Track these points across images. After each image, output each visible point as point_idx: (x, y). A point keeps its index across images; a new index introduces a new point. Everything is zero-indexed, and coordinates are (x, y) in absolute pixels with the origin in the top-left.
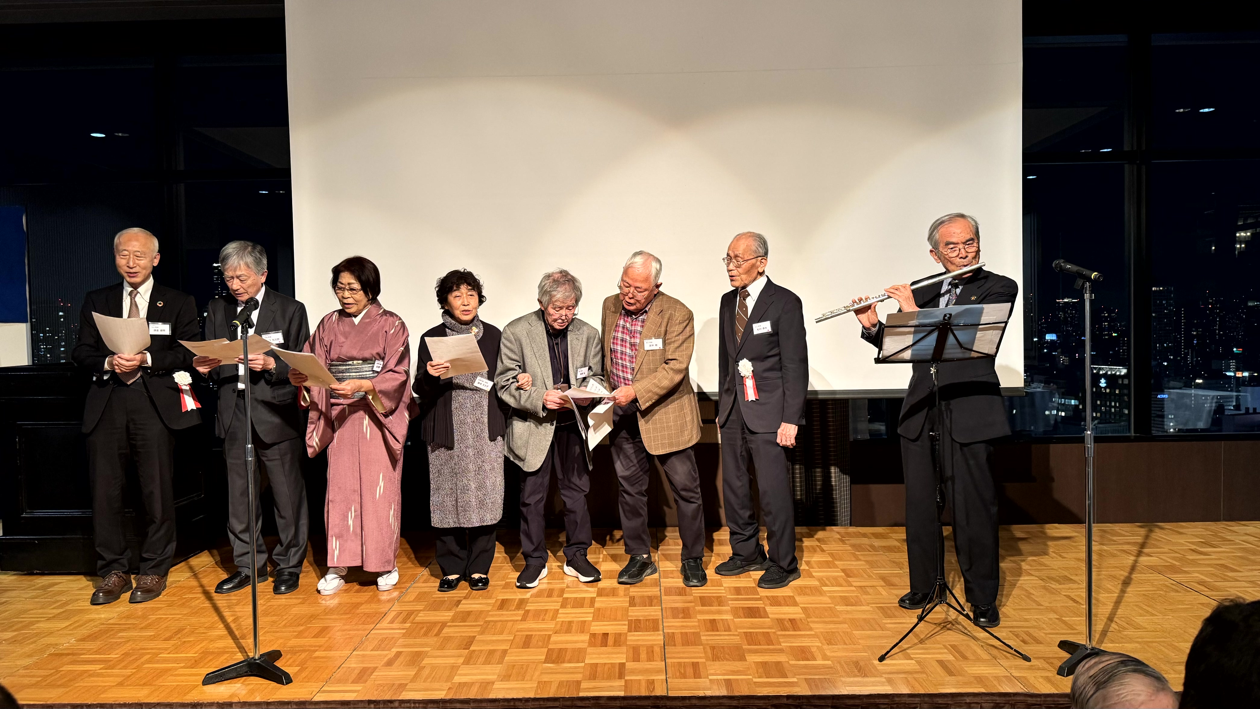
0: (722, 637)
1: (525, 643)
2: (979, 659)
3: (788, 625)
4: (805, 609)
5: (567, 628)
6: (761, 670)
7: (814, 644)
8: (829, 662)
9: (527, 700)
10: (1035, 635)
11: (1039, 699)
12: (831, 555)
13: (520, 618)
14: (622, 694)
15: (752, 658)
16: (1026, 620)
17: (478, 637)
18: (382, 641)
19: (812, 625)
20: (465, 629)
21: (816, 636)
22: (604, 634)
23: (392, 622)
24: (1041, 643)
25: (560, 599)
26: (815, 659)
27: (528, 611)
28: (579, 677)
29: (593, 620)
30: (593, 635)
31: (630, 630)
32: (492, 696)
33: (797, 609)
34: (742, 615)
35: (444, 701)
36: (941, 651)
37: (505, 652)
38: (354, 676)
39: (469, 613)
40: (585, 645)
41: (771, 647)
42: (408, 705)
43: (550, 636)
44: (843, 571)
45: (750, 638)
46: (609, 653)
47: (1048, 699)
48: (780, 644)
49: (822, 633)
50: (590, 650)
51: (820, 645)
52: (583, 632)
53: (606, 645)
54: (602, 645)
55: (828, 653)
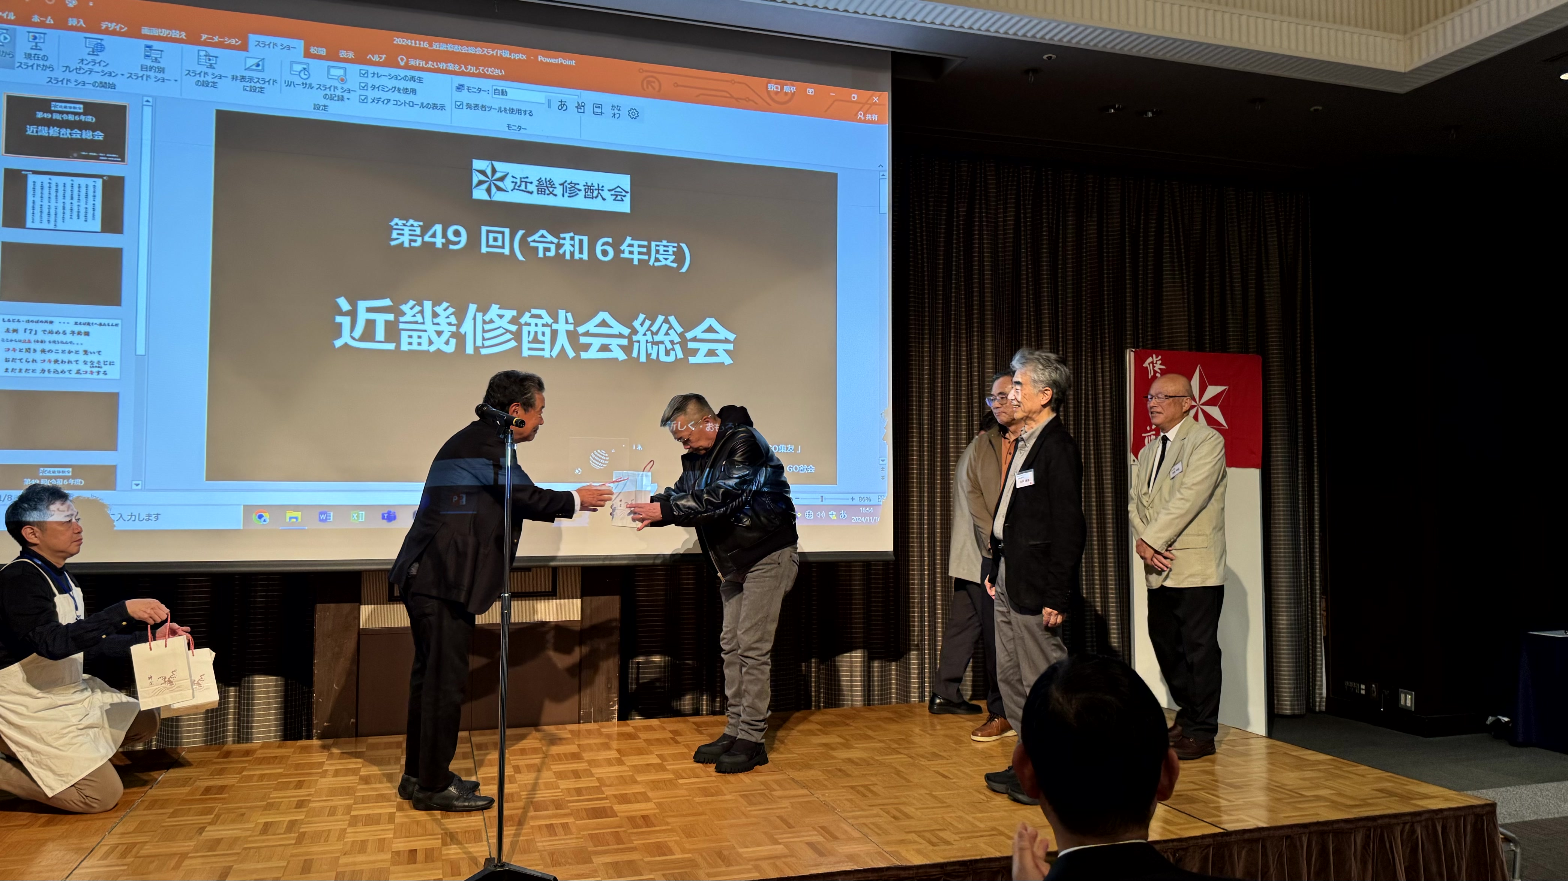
0: (563, 842)
1: (303, 869)
2: (850, 839)
3: (640, 822)
4: (659, 805)
5: (362, 848)
6: (611, 871)
7: (671, 839)
8: (690, 855)
10: (906, 810)
11: (911, 872)
13: (293, 842)
15: (598, 860)
16: (896, 797)
17: (235, 868)
19: (669, 820)
20: (214, 859)
21: (674, 830)
22: (411, 851)
23: (103, 858)
24: (912, 818)
25: (348, 817)
26: (673, 854)
27: (304, 833)
29: (394, 838)
30: (398, 853)
31: (444, 844)
33: (650, 805)
34: (585, 817)
36: (811, 833)
39: (218, 841)
40: (387, 864)
41: (621, 846)
43: (337, 859)
45: (595, 839)
46: (418, 870)
47: (920, 871)
48: (632, 841)
49: (680, 826)
50: (393, 869)
51: (678, 838)
52: (383, 851)
53: (415, 863)
54: (409, 864)
55: (688, 846)
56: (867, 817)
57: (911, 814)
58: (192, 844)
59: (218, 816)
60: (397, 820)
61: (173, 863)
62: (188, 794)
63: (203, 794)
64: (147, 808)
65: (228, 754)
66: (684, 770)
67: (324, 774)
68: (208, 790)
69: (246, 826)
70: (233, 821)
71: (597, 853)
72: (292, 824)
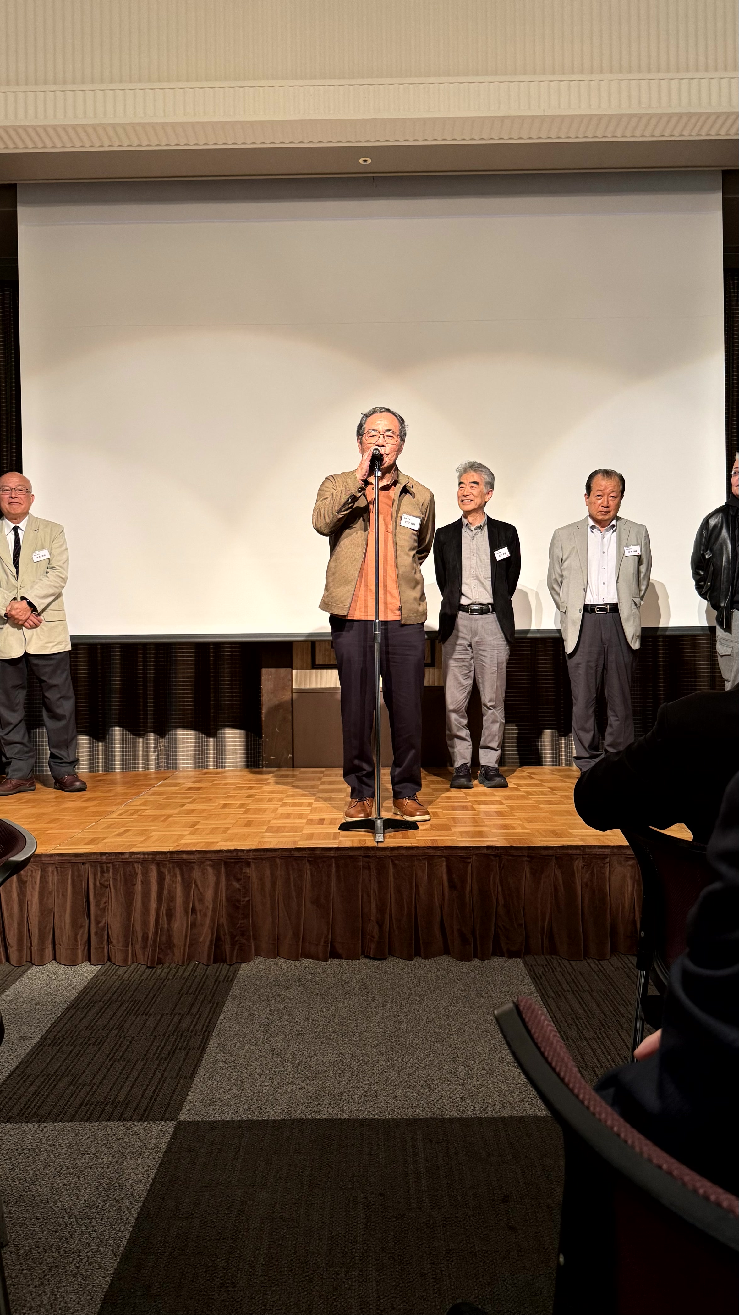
1: (246, 824)
5: (288, 816)
6: (464, 835)
7: (515, 823)
8: (528, 831)
9: (249, 851)
12: (541, 780)
13: (242, 812)
14: (336, 846)
15: (457, 829)
17: (202, 822)
18: (112, 824)
19: (517, 814)
20: (189, 818)
23: (121, 815)
25: (280, 803)
26: (517, 830)
27: (249, 809)
28: (297, 839)
29: (311, 814)
30: (311, 820)
32: (215, 849)
33: (505, 806)
35: (172, 853)
37: (228, 829)
38: (86, 841)
39: (193, 811)
40: (303, 824)
42: (138, 856)
43: (270, 821)
44: (549, 788)
46: (325, 828)
49: (524, 818)
50: (306, 827)
53: (323, 824)
54: (318, 824)
55: (528, 827)
58: (176, 811)
59: (195, 800)
60: (313, 806)
61: (163, 818)
62: (176, 790)
63: (186, 790)
64: (150, 795)
65: (206, 773)
66: (535, 792)
67: (268, 784)
68: (190, 789)
69: (213, 805)
70: (204, 802)
71: (455, 826)
72: (242, 805)
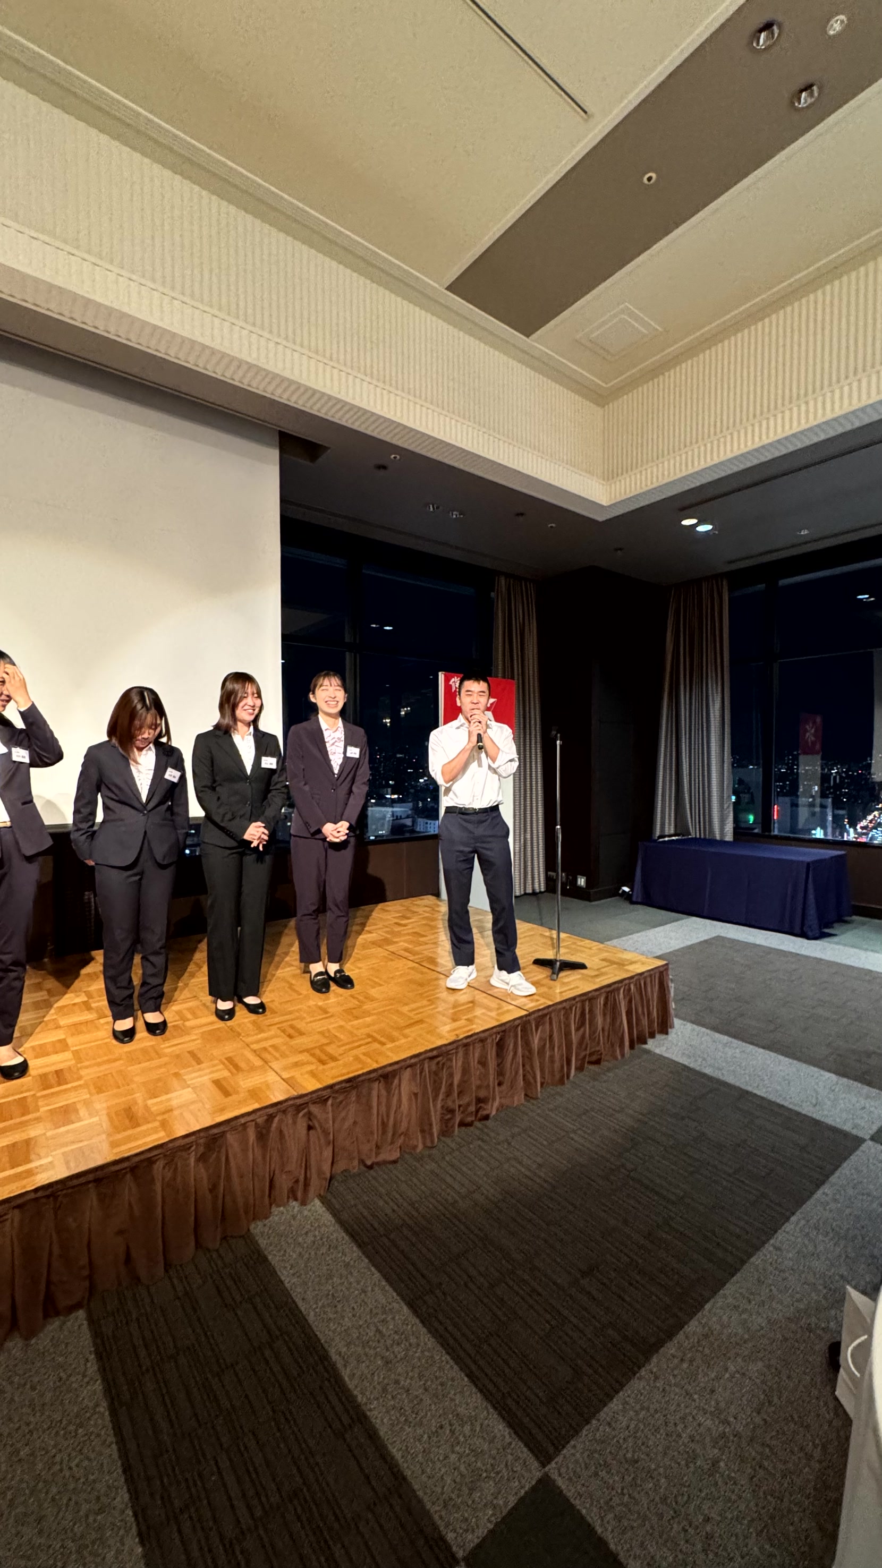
2: (253, 1069)
3: (53, 1079)
4: (76, 1053)
7: (81, 1098)
10: (299, 1026)
11: (306, 1100)
16: (291, 1013)
19: (83, 1073)
21: (86, 1086)
36: (217, 1068)
41: (25, 1118)
47: (313, 1097)
48: (38, 1110)
51: (88, 1097)
56: (266, 1039)
57: (303, 1030)
